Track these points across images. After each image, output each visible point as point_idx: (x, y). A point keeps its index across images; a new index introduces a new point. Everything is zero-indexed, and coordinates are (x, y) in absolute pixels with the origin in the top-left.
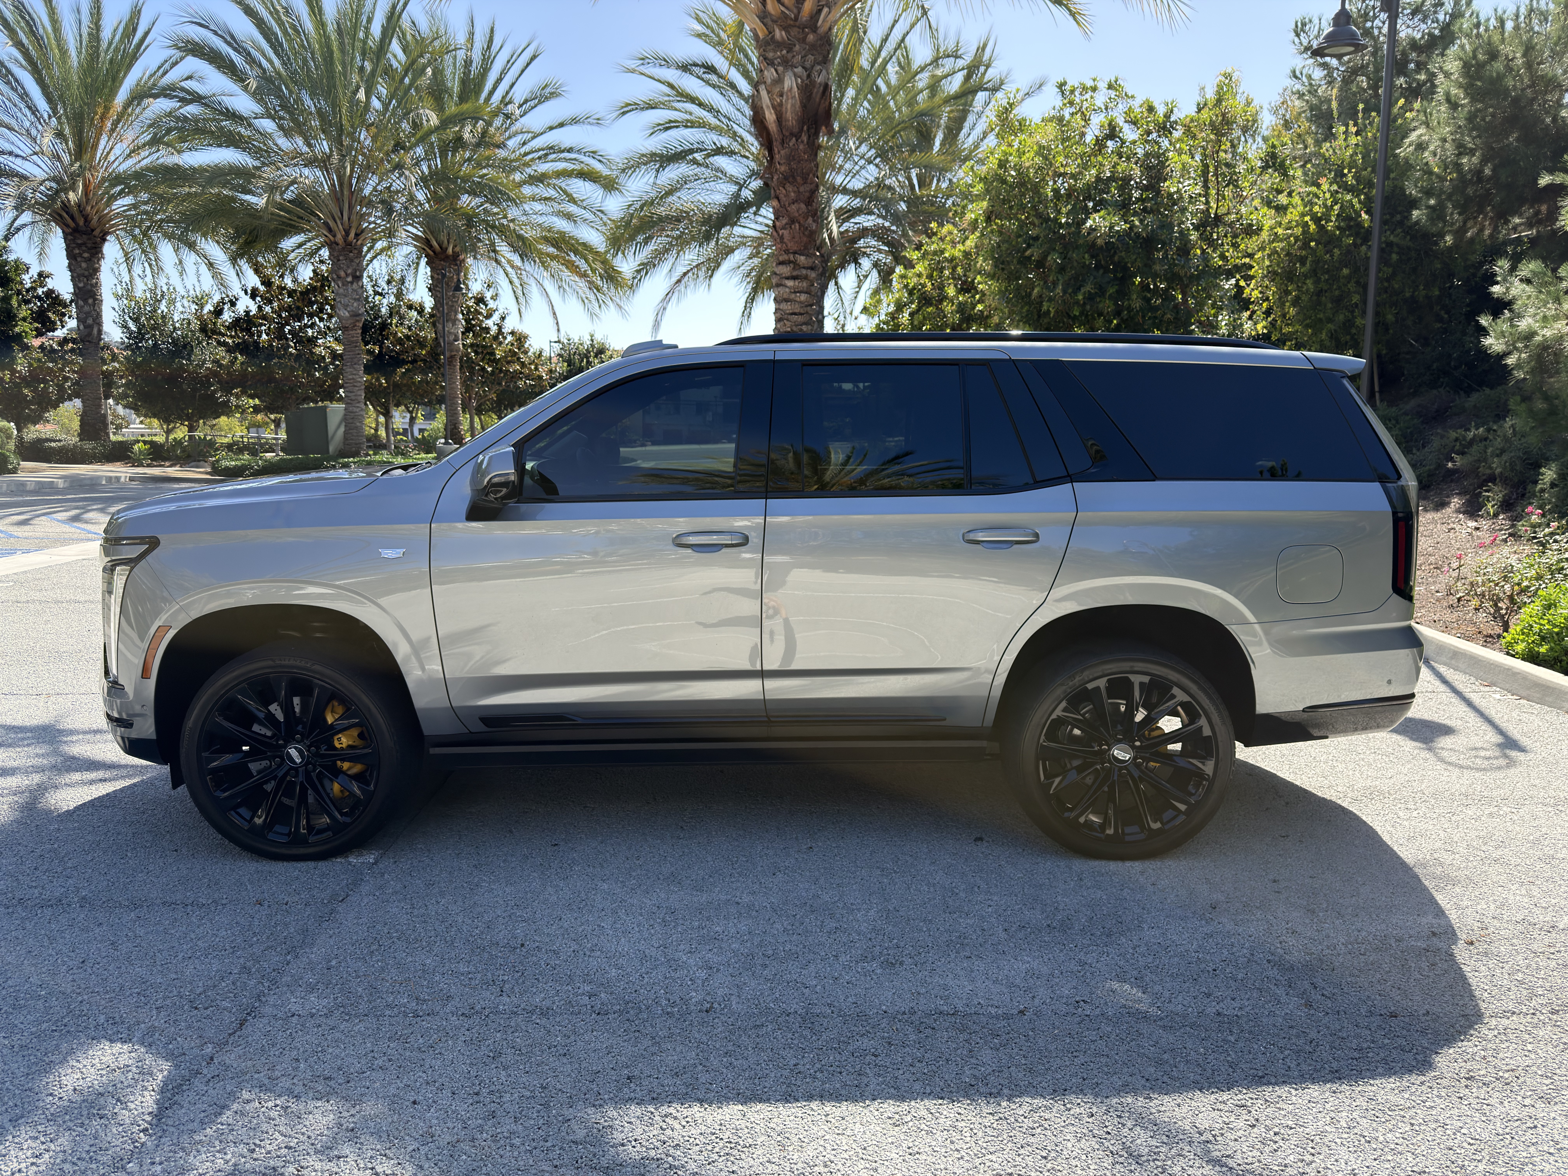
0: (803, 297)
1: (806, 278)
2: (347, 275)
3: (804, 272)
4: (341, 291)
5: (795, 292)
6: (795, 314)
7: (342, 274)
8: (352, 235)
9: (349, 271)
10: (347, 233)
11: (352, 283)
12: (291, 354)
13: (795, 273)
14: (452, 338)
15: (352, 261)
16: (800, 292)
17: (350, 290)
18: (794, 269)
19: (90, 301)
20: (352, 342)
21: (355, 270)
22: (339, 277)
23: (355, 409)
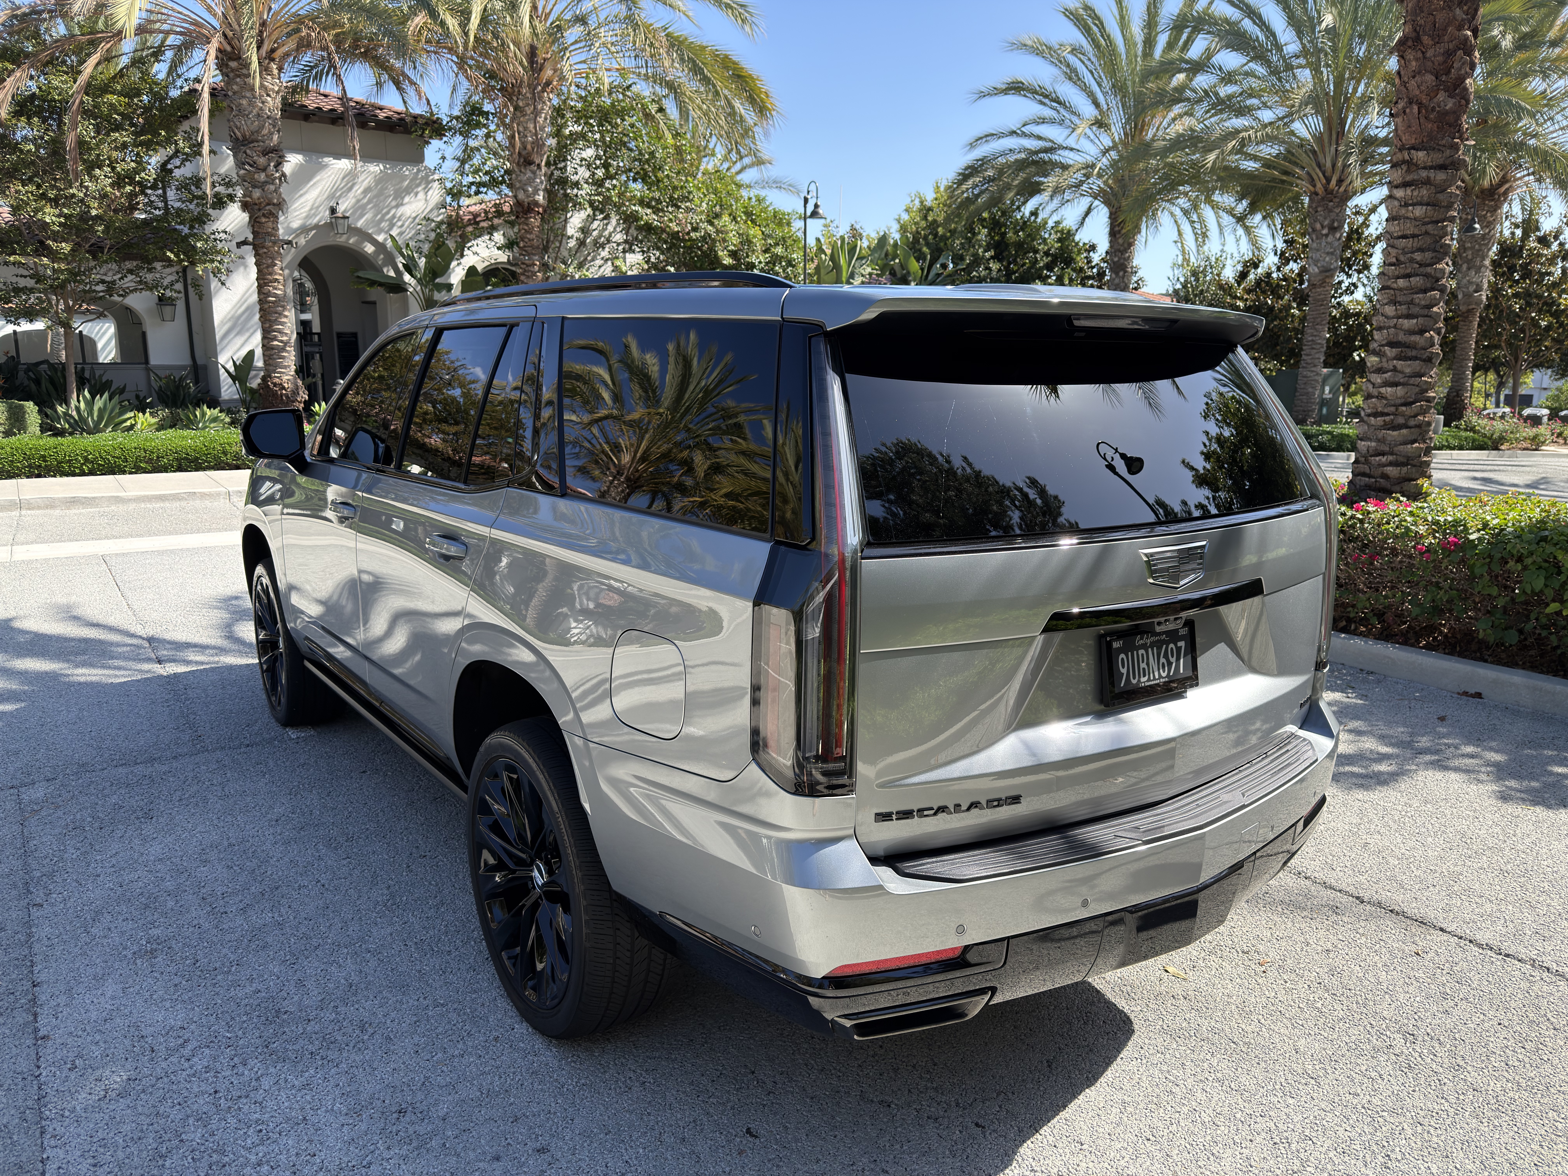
0: (1419, 211)
1: (1427, 182)
2: (1323, 227)
3: (1424, 174)
4: (1315, 245)
5: (1406, 205)
6: (1404, 237)
7: (1318, 226)
8: (1334, 182)
9: (1326, 223)
10: (1328, 180)
11: (1327, 235)
12: (1293, 315)
13: (1409, 178)
14: (1472, 288)
15: (1331, 211)
16: (1413, 205)
17: (1324, 244)
18: (1408, 171)
19: (1121, 274)
20: (1318, 301)
21: (1333, 221)
22: (1314, 230)
23: (1309, 374)
